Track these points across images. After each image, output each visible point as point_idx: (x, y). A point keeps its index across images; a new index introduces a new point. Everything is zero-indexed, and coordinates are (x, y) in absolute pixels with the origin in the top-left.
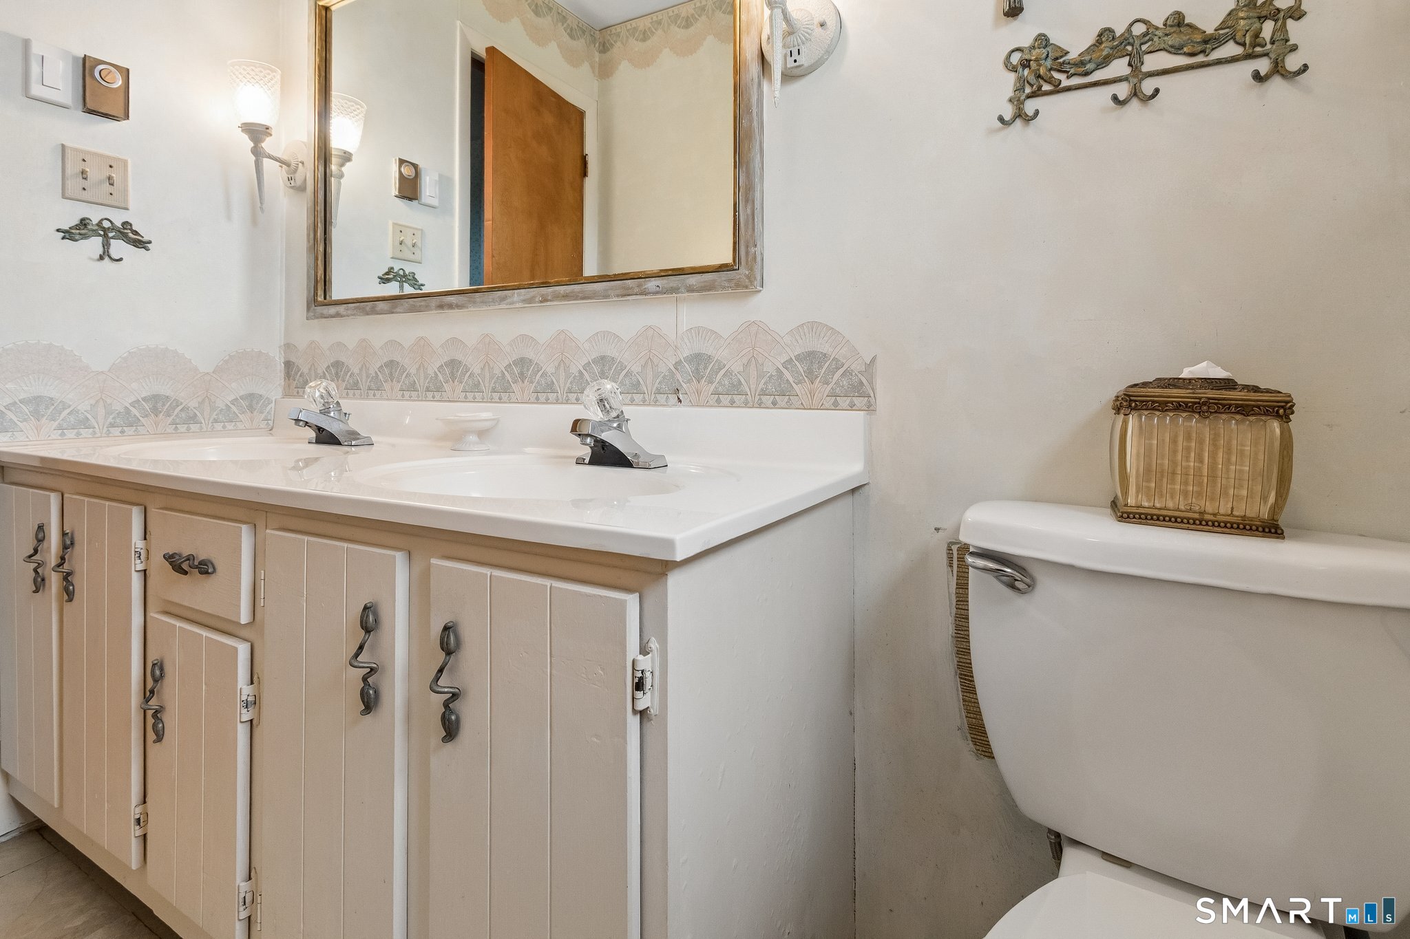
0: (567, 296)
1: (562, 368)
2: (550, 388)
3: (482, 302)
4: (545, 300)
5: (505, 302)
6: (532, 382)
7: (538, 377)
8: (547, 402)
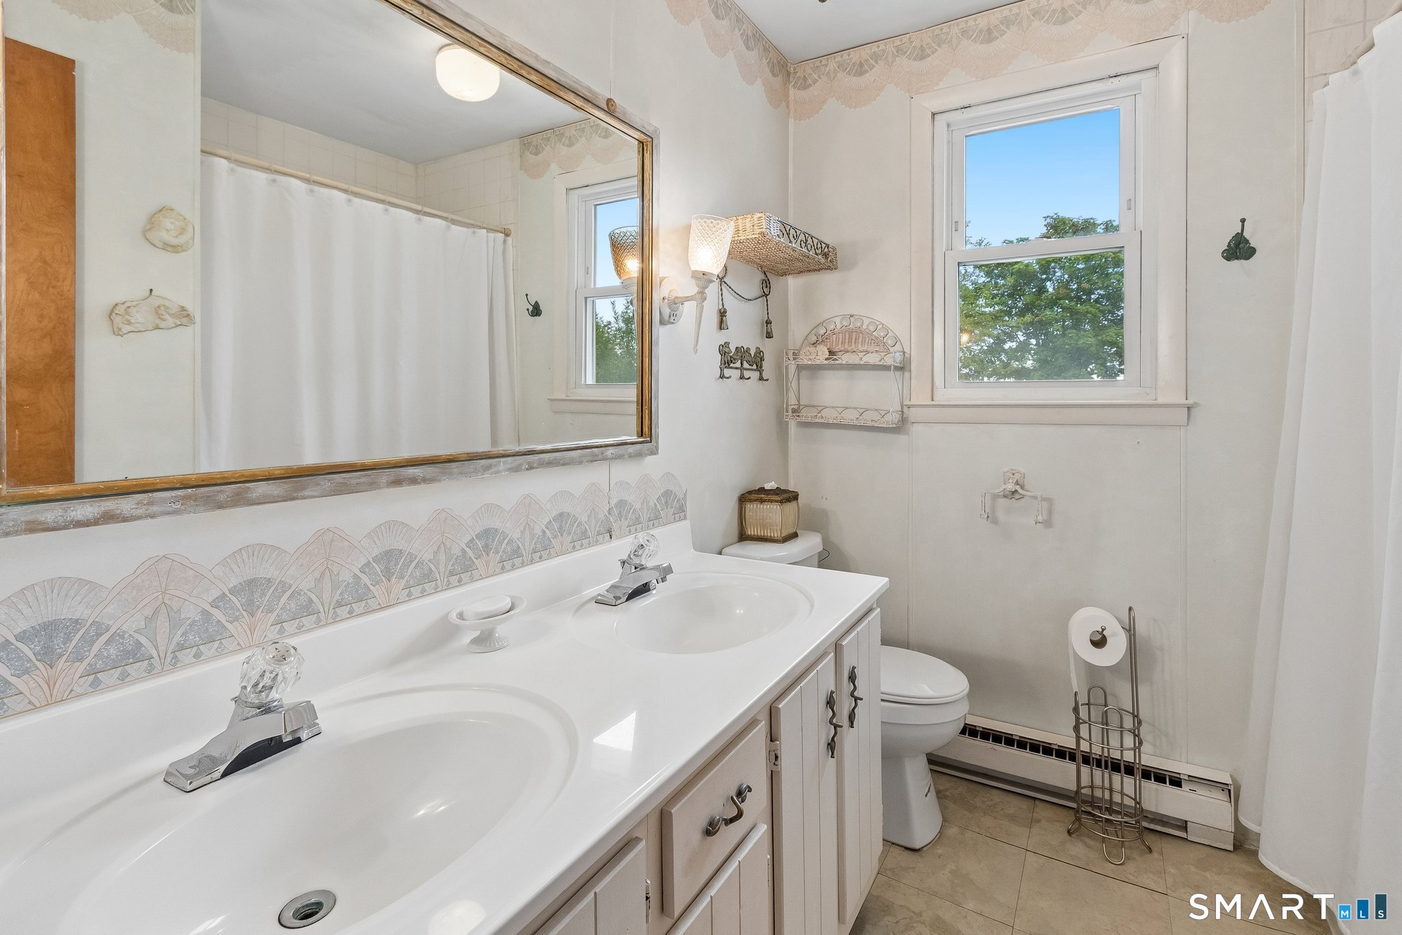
0: (550, 463)
1: (527, 532)
2: (517, 553)
3: (461, 473)
4: (531, 468)
5: (488, 472)
6: (497, 552)
7: (504, 545)
8: (513, 567)
